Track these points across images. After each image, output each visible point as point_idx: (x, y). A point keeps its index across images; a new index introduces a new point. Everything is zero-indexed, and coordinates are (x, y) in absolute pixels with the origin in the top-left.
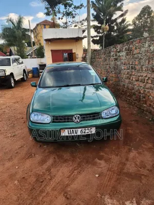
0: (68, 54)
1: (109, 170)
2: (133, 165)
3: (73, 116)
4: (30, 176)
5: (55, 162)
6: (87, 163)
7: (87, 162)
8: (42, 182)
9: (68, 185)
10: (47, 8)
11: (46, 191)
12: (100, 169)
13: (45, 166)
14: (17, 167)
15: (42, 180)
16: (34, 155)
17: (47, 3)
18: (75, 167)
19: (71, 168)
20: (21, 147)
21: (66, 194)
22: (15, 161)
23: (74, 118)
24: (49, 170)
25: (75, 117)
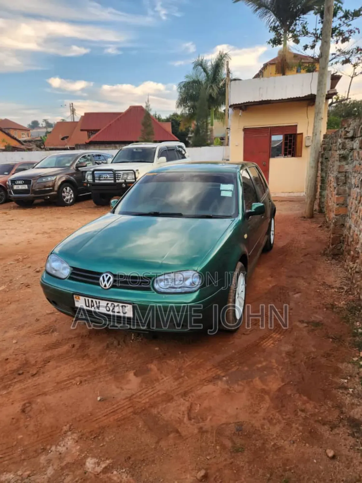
0: (286, 137)
1: (130, 398)
2: (183, 408)
3: (100, 274)
4: (17, 360)
5: (68, 352)
6: (109, 372)
7: (111, 372)
8: (19, 374)
9: (45, 394)
10: (275, 29)
11: (10, 389)
12: (118, 391)
13: (48, 354)
14: (14, 341)
15: (21, 372)
16: (53, 332)
17: (273, 18)
18: (83, 372)
19: (77, 370)
20: (51, 314)
21: (27, 405)
22: (23, 332)
23: (101, 279)
24: (47, 361)
25: (103, 277)
